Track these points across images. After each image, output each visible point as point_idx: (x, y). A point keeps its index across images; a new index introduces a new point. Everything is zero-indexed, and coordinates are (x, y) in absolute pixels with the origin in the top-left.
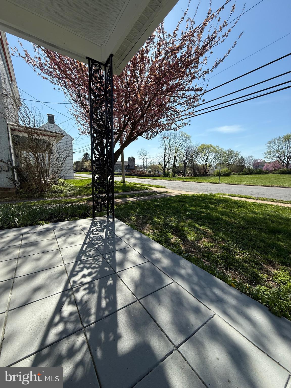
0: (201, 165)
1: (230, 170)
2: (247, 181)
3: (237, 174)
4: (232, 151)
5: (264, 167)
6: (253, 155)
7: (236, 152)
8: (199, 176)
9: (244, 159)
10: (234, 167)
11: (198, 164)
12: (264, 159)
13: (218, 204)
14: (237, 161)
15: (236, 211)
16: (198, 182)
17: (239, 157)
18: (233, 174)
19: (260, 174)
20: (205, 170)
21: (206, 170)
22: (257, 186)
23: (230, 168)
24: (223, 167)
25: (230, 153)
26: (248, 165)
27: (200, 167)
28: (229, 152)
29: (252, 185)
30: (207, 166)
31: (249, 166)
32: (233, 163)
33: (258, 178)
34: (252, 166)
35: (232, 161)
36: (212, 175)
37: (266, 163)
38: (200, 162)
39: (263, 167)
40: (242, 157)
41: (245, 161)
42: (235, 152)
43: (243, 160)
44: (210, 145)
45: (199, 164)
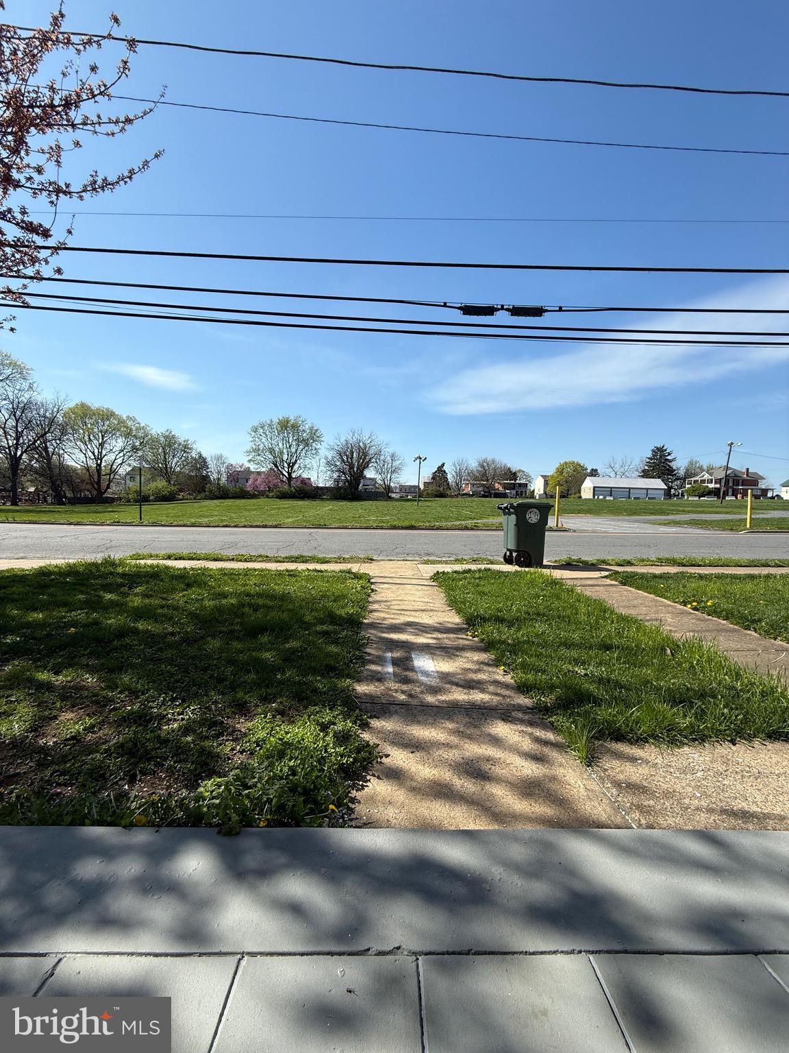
0: (79, 467)
1: (173, 488)
2: (216, 516)
3: (191, 497)
4: (173, 437)
5: (250, 482)
6: (225, 454)
7: (184, 441)
8: (76, 501)
9: (204, 460)
10: (183, 479)
11: (69, 463)
12: (247, 465)
13: (130, 588)
14: (188, 463)
15: (179, 598)
16: (70, 524)
17: (194, 456)
18: (181, 497)
19: (243, 497)
20: (96, 486)
21: (99, 483)
22: (235, 526)
23: (172, 483)
24: (153, 479)
25: (170, 443)
26: (215, 476)
27: (77, 474)
28: (166, 437)
29: (224, 526)
30: (103, 473)
31: (219, 479)
32: (179, 469)
33: (238, 508)
34: (224, 479)
35: (175, 463)
36: (120, 499)
37: (253, 472)
38: (74, 457)
39: (247, 482)
40: (200, 456)
41: (209, 466)
42: (181, 440)
43: (201, 462)
44: (107, 409)
45: (73, 464)
